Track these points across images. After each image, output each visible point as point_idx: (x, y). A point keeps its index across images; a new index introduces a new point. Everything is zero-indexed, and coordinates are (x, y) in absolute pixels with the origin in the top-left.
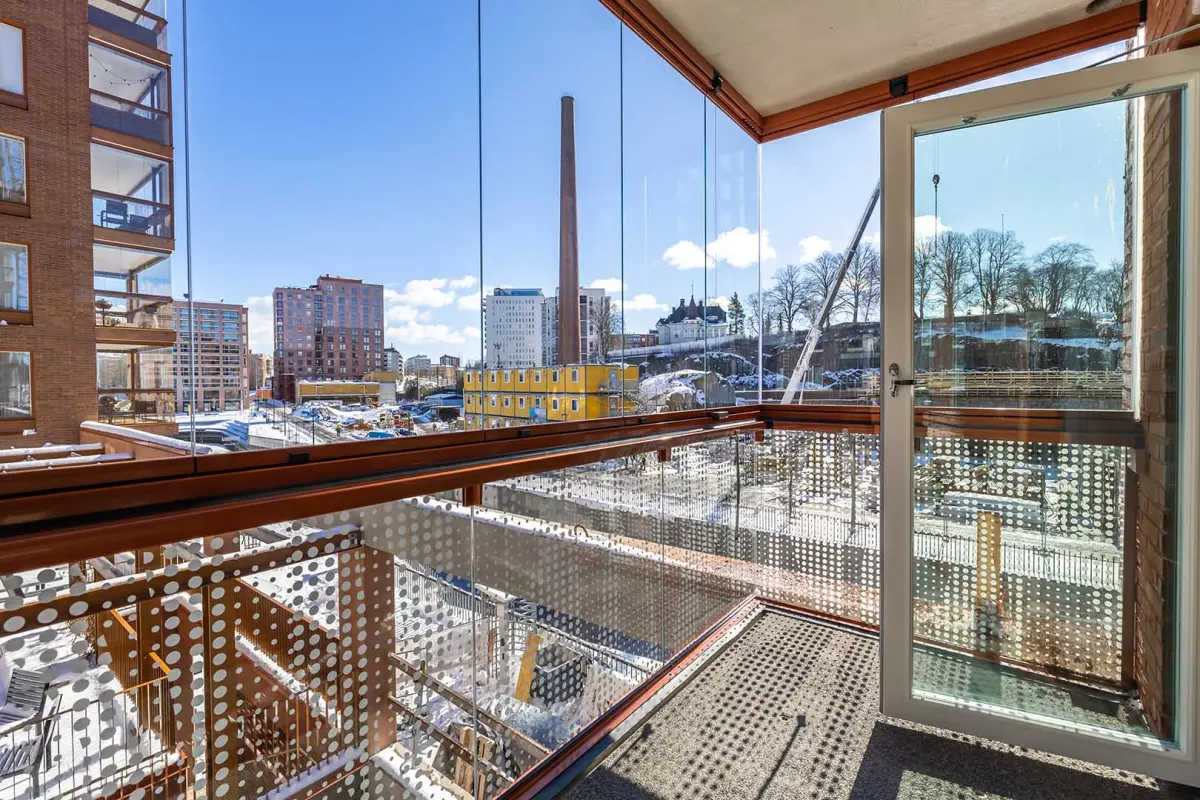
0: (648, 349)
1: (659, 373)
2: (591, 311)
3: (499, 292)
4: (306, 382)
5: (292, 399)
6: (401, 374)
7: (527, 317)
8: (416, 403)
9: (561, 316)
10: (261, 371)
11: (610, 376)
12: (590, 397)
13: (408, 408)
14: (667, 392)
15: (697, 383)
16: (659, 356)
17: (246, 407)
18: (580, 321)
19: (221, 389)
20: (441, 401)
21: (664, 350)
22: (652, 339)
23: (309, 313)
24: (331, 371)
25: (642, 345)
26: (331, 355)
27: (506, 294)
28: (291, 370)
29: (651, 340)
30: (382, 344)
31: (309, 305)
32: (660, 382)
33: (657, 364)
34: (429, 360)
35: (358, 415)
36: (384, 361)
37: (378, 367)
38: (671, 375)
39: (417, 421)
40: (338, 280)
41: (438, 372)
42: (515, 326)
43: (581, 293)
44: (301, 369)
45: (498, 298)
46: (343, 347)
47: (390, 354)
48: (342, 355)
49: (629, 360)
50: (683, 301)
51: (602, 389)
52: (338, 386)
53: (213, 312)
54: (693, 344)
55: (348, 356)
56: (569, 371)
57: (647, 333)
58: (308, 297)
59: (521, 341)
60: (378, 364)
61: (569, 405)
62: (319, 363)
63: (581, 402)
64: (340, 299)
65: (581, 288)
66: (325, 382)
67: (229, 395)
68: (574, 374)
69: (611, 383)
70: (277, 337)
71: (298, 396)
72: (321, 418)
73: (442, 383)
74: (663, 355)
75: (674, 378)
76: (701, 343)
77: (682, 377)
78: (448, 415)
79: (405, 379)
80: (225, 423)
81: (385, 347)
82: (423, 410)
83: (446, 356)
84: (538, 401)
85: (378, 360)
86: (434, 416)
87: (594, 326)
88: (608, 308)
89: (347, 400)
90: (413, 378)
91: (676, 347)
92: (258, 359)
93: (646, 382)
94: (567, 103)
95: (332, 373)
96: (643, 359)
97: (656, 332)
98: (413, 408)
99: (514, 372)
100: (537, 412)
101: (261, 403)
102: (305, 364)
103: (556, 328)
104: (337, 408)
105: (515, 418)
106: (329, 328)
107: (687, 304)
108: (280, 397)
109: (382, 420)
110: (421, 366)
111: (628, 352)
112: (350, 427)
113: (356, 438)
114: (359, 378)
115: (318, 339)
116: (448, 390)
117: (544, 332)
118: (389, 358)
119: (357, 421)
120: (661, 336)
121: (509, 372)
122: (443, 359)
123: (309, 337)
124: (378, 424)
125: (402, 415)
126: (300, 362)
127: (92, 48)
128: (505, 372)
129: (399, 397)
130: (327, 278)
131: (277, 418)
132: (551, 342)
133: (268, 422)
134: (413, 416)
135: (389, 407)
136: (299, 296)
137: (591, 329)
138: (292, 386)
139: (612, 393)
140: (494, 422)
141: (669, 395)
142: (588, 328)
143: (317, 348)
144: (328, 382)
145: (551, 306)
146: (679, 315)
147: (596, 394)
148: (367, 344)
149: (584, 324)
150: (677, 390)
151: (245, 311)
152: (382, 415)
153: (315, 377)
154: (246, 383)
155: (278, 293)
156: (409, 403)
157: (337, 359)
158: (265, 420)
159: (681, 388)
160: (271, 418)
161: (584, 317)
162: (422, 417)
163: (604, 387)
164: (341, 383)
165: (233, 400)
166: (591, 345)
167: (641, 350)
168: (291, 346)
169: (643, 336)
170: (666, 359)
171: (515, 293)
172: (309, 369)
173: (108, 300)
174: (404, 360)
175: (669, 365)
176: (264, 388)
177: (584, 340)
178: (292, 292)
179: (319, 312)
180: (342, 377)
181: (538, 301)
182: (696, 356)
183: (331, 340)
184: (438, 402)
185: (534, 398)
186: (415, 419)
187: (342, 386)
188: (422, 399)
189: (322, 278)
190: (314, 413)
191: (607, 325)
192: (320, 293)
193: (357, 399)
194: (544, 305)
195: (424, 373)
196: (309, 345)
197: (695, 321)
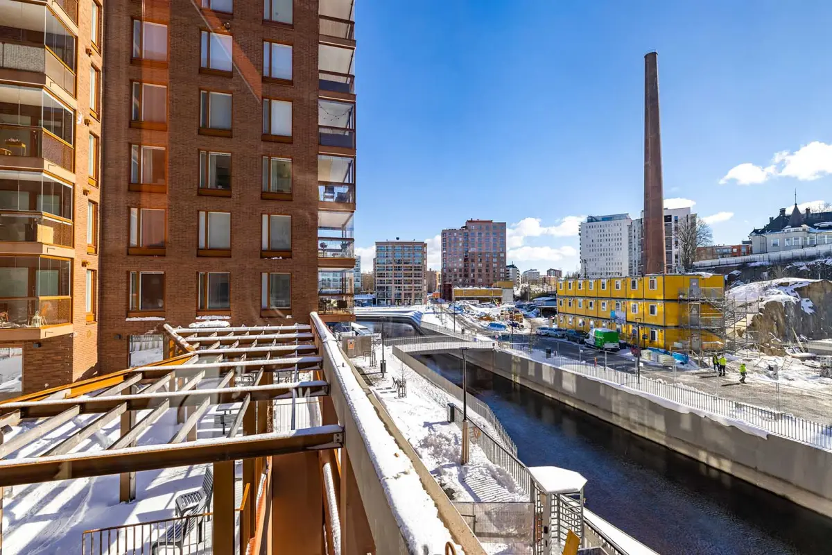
0: (740, 259)
1: (752, 281)
2: (676, 228)
3: (591, 219)
4: (458, 288)
5: (450, 299)
6: (519, 283)
7: (617, 237)
8: (527, 303)
9: (646, 234)
10: (436, 281)
11: (691, 285)
12: (667, 303)
13: (520, 307)
14: (762, 300)
15: (800, 291)
16: (753, 264)
17: (425, 303)
18: (664, 237)
19: (413, 292)
20: (545, 302)
21: (758, 259)
22: (746, 248)
23: (461, 244)
24: (473, 281)
25: (734, 255)
26: (473, 271)
27: (597, 221)
28: (450, 280)
29: (744, 250)
30: (505, 262)
31: (461, 239)
32: (752, 290)
33: (750, 273)
34: (539, 273)
35: (486, 310)
36: (507, 273)
37: (502, 278)
38: (767, 283)
39: (525, 316)
40: (478, 221)
41: (544, 281)
42: (605, 244)
43: (665, 213)
44: (456, 280)
45: (591, 224)
46: (480, 265)
47: (511, 269)
48: (480, 271)
49: (717, 270)
50: (783, 211)
51: (681, 296)
52: (476, 290)
53: (410, 247)
54: (798, 252)
55: (484, 271)
56: (647, 280)
57: (740, 243)
58: (460, 234)
59: (611, 257)
60: (502, 275)
61: (648, 310)
62: (466, 276)
63: (659, 308)
64: (479, 234)
65: (666, 209)
66: (469, 288)
67: (416, 295)
68: (652, 283)
69: (691, 291)
70: (443, 260)
71: (453, 297)
72: (464, 311)
73: (547, 289)
74: (758, 264)
75: (770, 286)
76: (810, 251)
77: (781, 285)
78: (548, 312)
79: (521, 286)
80: (413, 312)
81: (508, 264)
82: (531, 308)
83: (551, 270)
84: (618, 304)
85: (502, 273)
86: (538, 313)
87: (679, 241)
88: (693, 224)
89: (482, 300)
90: (527, 285)
91: (774, 255)
92: (433, 274)
93: (735, 290)
94: (651, 59)
95: (473, 283)
96: (733, 269)
97: (750, 242)
98: (524, 307)
99: (597, 281)
100: (617, 314)
101: (435, 301)
102: (458, 277)
103: (642, 244)
104: (475, 305)
105: (598, 318)
106: (473, 254)
107: (789, 212)
108: (444, 298)
109: (502, 314)
110: (532, 277)
111: (715, 262)
112: (481, 318)
113: (482, 326)
114: (490, 285)
115: (466, 260)
116: (550, 295)
117: (630, 248)
118: (511, 272)
119: (486, 314)
120: (756, 246)
121: (592, 281)
122: (549, 272)
123: (460, 260)
124: (499, 317)
125: (516, 312)
126: (456, 275)
127: (320, 102)
128: (590, 281)
129: (516, 298)
130: (471, 221)
131: (439, 311)
132: (637, 256)
133: (434, 313)
134: (524, 312)
135: (508, 305)
136: (455, 234)
137: (677, 242)
138: (450, 291)
139: (693, 300)
140: (580, 321)
141: (764, 303)
142: (673, 242)
143: (465, 266)
144: (470, 288)
145: (637, 227)
146: (778, 224)
147: (675, 300)
148: (495, 263)
149: (669, 241)
150: (773, 298)
151: (426, 245)
152: (502, 311)
153: (464, 285)
154: (425, 288)
155: (444, 233)
156: (522, 303)
157: (477, 272)
158: (433, 311)
159: (781, 296)
160: (436, 310)
161: (669, 233)
162: (530, 314)
163: (684, 295)
164: (478, 289)
165: (419, 298)
166: (676, 257)
167: (731, 260)
168: (450, 265)
169: (734, 247)
170: (763, 268)
171: (605, 219)
172: (461, 280)
173: (326, 242)
174: (521, 273)
175: (766, 274)
176: (437, 291)
177: (669, 254)
178: (452, 231)
179: (466, 242)
180: (480, 285)
181: (625, 223)
182: (801, 263)
183: (473, 261)
184: (542, 302)
185: (614, 302)
186: (524, 315)
187: (479, 291)
188: (531, 300)
189: (468, 221)
190: (461, 308)
191: (694, 239)
192: (467, 231)
193: (488, 300)
194: (630, 227)
195: (535, 282)
196: (460, 265)
197: (800, 229)
